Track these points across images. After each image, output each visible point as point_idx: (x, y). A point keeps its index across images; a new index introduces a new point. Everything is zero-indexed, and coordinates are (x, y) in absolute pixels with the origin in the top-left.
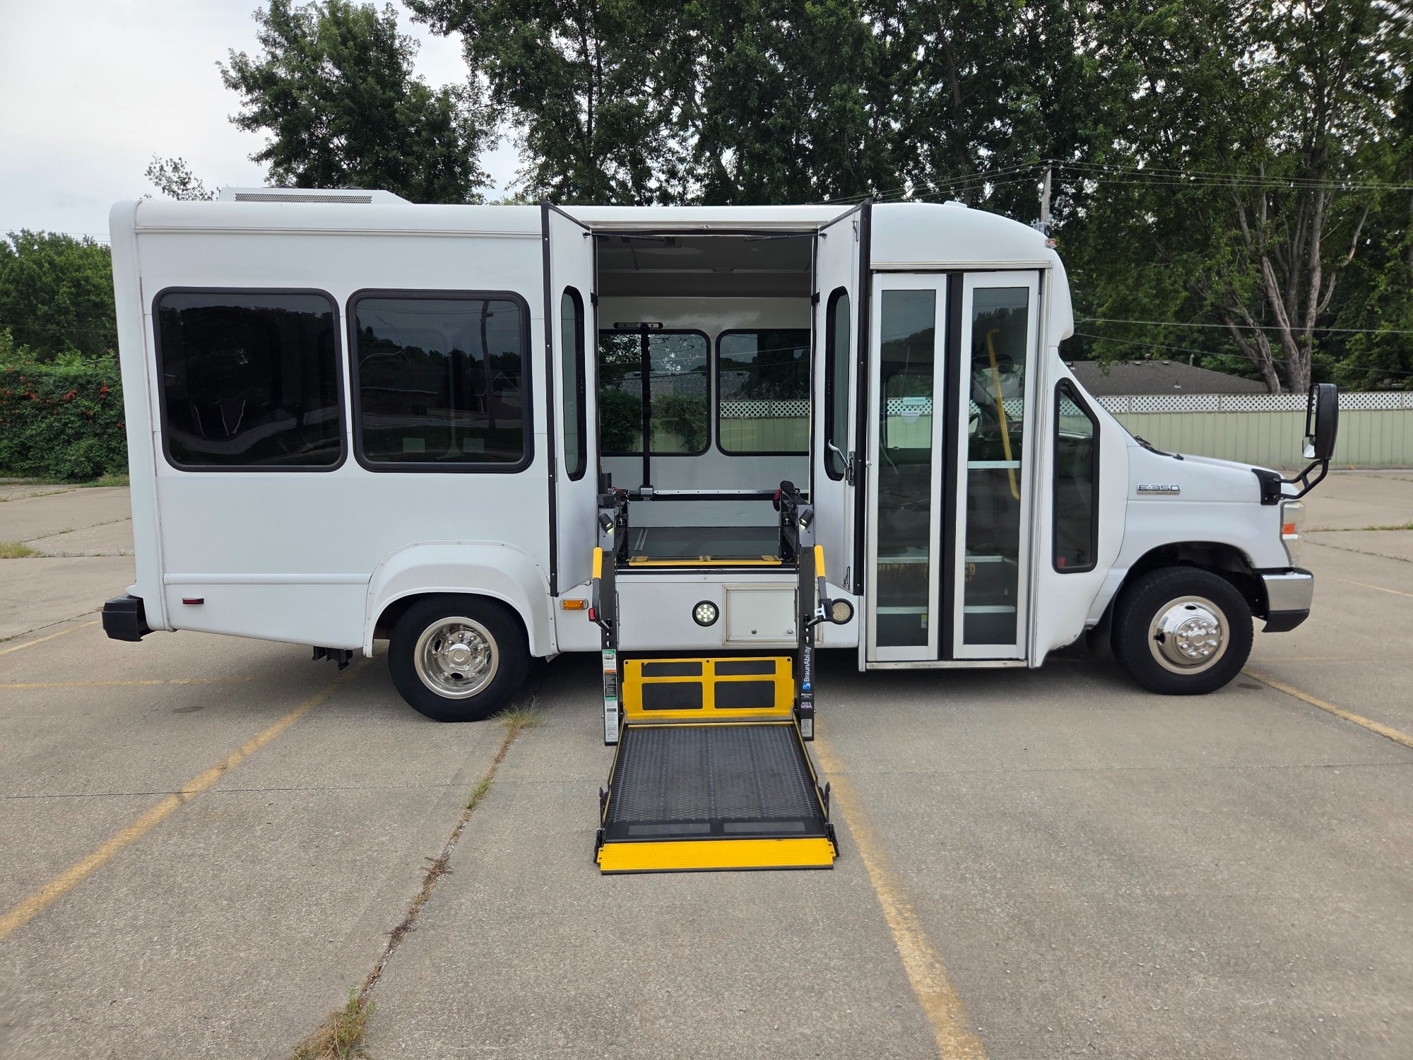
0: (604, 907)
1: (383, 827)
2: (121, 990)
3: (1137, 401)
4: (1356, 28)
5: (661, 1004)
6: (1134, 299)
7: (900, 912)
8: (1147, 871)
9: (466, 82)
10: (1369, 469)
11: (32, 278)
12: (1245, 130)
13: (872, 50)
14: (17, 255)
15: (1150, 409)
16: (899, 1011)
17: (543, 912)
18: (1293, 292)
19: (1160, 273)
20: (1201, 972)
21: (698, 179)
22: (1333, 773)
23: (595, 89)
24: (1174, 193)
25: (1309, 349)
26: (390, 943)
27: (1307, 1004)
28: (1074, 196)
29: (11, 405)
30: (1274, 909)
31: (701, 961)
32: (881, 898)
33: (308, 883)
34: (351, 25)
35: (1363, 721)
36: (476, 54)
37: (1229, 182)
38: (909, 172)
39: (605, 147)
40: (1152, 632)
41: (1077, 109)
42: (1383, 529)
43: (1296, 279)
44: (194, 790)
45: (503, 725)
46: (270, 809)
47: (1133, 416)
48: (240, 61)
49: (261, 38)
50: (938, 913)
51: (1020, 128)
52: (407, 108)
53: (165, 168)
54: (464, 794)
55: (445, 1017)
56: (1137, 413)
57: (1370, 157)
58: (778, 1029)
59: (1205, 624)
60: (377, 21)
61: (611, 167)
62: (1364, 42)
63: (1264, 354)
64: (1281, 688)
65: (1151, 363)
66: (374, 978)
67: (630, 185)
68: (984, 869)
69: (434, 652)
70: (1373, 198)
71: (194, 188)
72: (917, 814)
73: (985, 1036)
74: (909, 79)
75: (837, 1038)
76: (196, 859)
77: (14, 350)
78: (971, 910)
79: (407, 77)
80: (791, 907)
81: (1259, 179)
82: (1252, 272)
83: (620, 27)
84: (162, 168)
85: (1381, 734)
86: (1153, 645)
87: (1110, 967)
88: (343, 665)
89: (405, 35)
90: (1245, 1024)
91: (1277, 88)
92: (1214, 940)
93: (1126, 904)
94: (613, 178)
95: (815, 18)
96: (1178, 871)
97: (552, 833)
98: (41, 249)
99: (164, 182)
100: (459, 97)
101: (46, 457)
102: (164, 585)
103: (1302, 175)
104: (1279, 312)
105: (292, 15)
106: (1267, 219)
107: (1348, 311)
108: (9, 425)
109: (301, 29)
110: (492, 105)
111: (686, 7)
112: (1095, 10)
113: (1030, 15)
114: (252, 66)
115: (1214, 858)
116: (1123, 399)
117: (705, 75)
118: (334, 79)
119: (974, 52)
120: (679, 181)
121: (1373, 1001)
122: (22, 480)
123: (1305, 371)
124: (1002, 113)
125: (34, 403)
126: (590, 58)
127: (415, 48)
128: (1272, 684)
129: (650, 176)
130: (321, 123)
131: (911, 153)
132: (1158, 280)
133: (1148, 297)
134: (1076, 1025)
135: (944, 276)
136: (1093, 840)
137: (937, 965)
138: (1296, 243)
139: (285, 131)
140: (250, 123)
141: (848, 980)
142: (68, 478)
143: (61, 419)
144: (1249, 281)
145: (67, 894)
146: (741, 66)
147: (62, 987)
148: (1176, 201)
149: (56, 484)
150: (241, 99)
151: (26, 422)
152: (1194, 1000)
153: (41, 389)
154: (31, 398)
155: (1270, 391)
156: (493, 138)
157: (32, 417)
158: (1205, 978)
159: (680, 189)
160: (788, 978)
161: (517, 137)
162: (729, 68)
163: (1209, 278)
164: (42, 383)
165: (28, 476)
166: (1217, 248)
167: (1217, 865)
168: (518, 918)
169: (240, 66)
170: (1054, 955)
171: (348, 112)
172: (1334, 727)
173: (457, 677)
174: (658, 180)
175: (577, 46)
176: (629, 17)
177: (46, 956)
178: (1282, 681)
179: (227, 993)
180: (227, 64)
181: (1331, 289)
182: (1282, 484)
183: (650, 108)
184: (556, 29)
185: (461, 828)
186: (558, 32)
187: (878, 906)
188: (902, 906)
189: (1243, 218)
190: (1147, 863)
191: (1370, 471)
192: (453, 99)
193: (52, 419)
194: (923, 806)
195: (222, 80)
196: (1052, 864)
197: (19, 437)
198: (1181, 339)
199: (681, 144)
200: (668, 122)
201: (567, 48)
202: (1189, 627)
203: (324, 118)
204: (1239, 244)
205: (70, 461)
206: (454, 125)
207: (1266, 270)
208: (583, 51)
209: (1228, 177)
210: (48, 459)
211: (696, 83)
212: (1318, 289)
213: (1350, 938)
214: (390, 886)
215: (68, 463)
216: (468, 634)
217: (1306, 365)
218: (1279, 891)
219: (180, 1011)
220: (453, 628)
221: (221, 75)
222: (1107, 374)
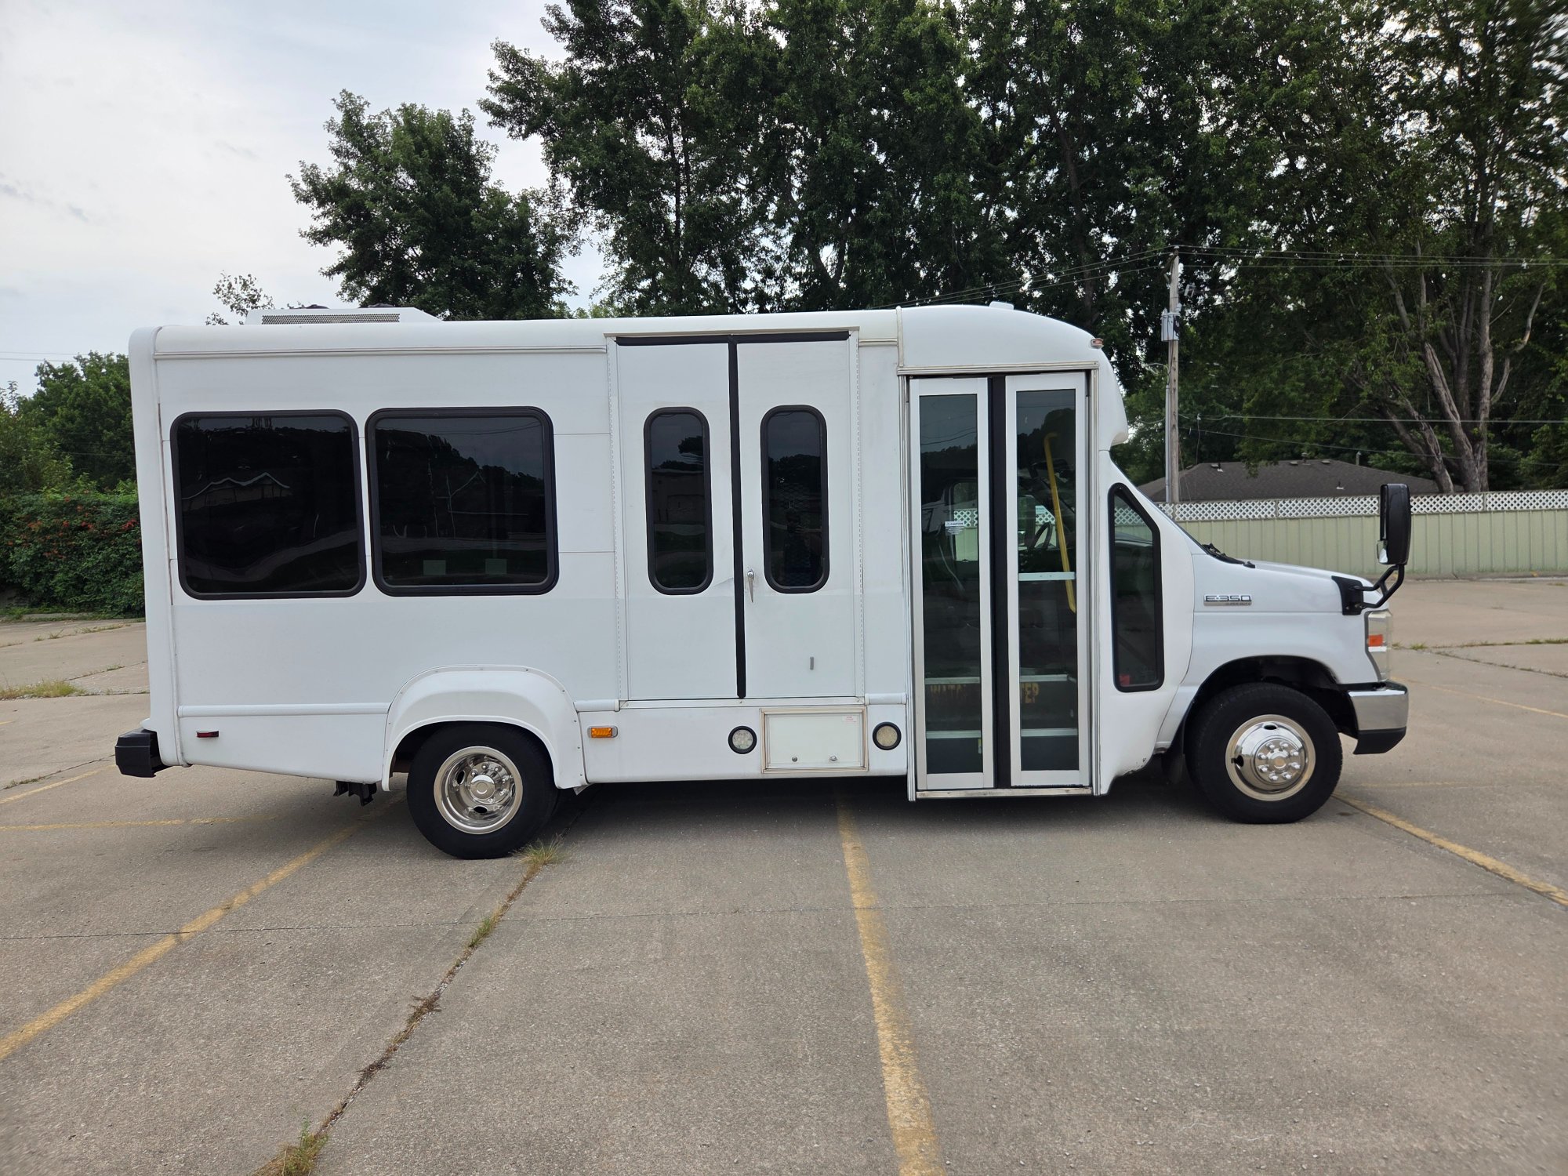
0: (587, 1044)
1: (379, 966)
2: (82, 1125)
3: (1284, 505)
4: (1516, 93)
5: (623, 1139)
6: (1280, 393)
7: (896, 1048)
8: (1173, 1006)
9: (546, 186)
10: (1555, 576)
11: (97, 402)
12: (1397, 206)
13: (977, 137)
14: (84, 379)
15: (1300, 514)
16: (869, 1145)
17: (524, 1050)
18: (1463, 381)
19: (1309, 364)
20: (1200, 1107)
21: (797, 277)
22: (1408, 904)
23: (683, 188)
24: (1321, 276)
25: (1485, 443)
26: (361, 1080)
27: (1306, 1140)
28: (1209, 283)
29: (68, 536)
30: (1299, 1044)
31: (675, 1097)
32: (880, 1033)
33: (289, 1022)
34: (427, 132)
35: (1459, 849)
36: (556, 156)
37: (1383, 263)
38: (1027, 264)
39: (696, 248)
40: (1229, 755)
41: (1206, 190)
42: (1549, 642)
43: (1465, 367)
44: (193, 930)
45: (526, 862)
46: (266, 948)
47: (1281, 521)
48: (312, 173)
49: (333, 149)
50: (937, 1048)
51: (1144, 212)
52: (485, 216)
53: (234, 285)
54: (470, 931)
55: (400, 1152)
56: (1285, 519)
57: (1541, 230)
58: (737, 1162)
59: (1286, 745)
60: (453, 127)
61: (701, 269)
62: (1528, 106)
63: (1433, 450)
64: (1379, 816)
65: (1309, 463)
66: (336, 1115)
67: (723, 286)
68: (998, 1004)
69: (455, 784)
70: (1546, 276)
71: (264, 306)
72: (942, 949)
73: (951, 1170)
74: (1023, 164)
75: (797, 1172)
76: (181, 999)
77: (73, 478)
78: (972, 1045)
79: (484, 183)
80: (783, 1043)
81: (1416, 259)
82: (1413, 360)
83: (709, 123)
84: (230, 286)
85: (1476, 864)
86: (1231, 769)
87: (1104, 1102)
88: (365, 801)
89: (482, 140)
90: (1232, 1160)
91: (1432, 160)
92: (1224, 1075)
93: (1140, 1039)
94: (705, 279)
95: (914, 105)
96: (1206, 1006)
97: (552, 971)
98: (109, 372)
99: (233, 300)
100: (539, 201)
101: (103, 590)
102: (179, 718)
103: (1464, 252)
104: (1446, 403)
105: (365, 124)
106: (1427, 302)
107: (1529, 400)
108: (64, 557)
109: (374, 138)
110: (573, 209)
111: (777, 100)
112: (1224, 85)
113: (1152, 93)
114: (324, 179)
115: (1249, 993)
116: (1269, 504)
117: (802, 169)
118: (409, 188)
119: (1090, 134)
120: (776, 280)
121: (1379, 1138)
122: (76, 616)
123: (1481, 468)
124: (1126, 197)
125: (91, 533)
126: (677, 156)
127: (492, 153)
128: (1371, 811)
129: (744, 277)
130: (396, 233)
131: (1029, 243)
132: (1306, 371)
133: (1297, 390)
134: (1051, 1159)
135: (985, 380)
136: (1124, 974)
137: (922, 1100)
138: (1463, 327)
139: (358, 243)
140: (321, 237)
141: (824, 1115)
142: (124, 612)
143: (118, 550)
144: (1411, 370)
145: (47, 1032)
146: (837, 160)
147: (24, 1122)
148: (1323, 286)
149: (112, 618)
150: (312, 212)
151: (83, 554)
152: (1184, 1136)
153: (99, 519)
154: (88, 529)
155: (1441, 491)
156: (575, 243)
157: (89, 548)
158: (1202, 1113)
159: (777, 289)
160: (761, 1113)
161: (601, 241)
162: (824, 161)
163: (1364, 368)
164: (100, 513)
165: (83, 611)
166: (1373, 335)
167: (1250, 999)
168: (498, 1055)
169: (312, 178)
170: (1047, 1090)
171: (423, 221)
172: (1425, 856)
173: (480, 810)
174: (754, 280)
175: (663, 144)
176: (716, 113)
177: (14, 1092)
178: (1382, 808)
179: (187, 1129)
180: (298, 177)
181: (1506, 376)
182: (1365, 592)
183: (744, 206)
184: (641, 127)
185: (458, 966)
186: (644, 130)
187: (874, 1041)
188: (900, 1042)
189: (1400, 302)
190: (1175, 998)
191: (1555, 578)
192: (532, 205)
193: (110, 550)
194: (951, 941)
195: (293, 194)
196: (1072, 999)
197: (75, 570)
198: (1337, 435)
199: (775, 242)
200: (764, 219)
201: (652, 145)
202: (1268, 749)
203: (399, 229)
204: (1399, 330)
205: (127, 594)
206: (533, 230)
207: (1430, 358)
208: (669, 149)
209: (1381, 258)
210: (105, 592)
211: (792, 178)
212: (1491, 377)
213: (1373, 1074)
214: (373, 1024)
215: (125, 597)
216: (493, 766)
217: (1481, 461)
218: (1310, 1027)
219: (137, 1145)
220: (478, 759)
221: (292, 189)
222: (1255, 476)
